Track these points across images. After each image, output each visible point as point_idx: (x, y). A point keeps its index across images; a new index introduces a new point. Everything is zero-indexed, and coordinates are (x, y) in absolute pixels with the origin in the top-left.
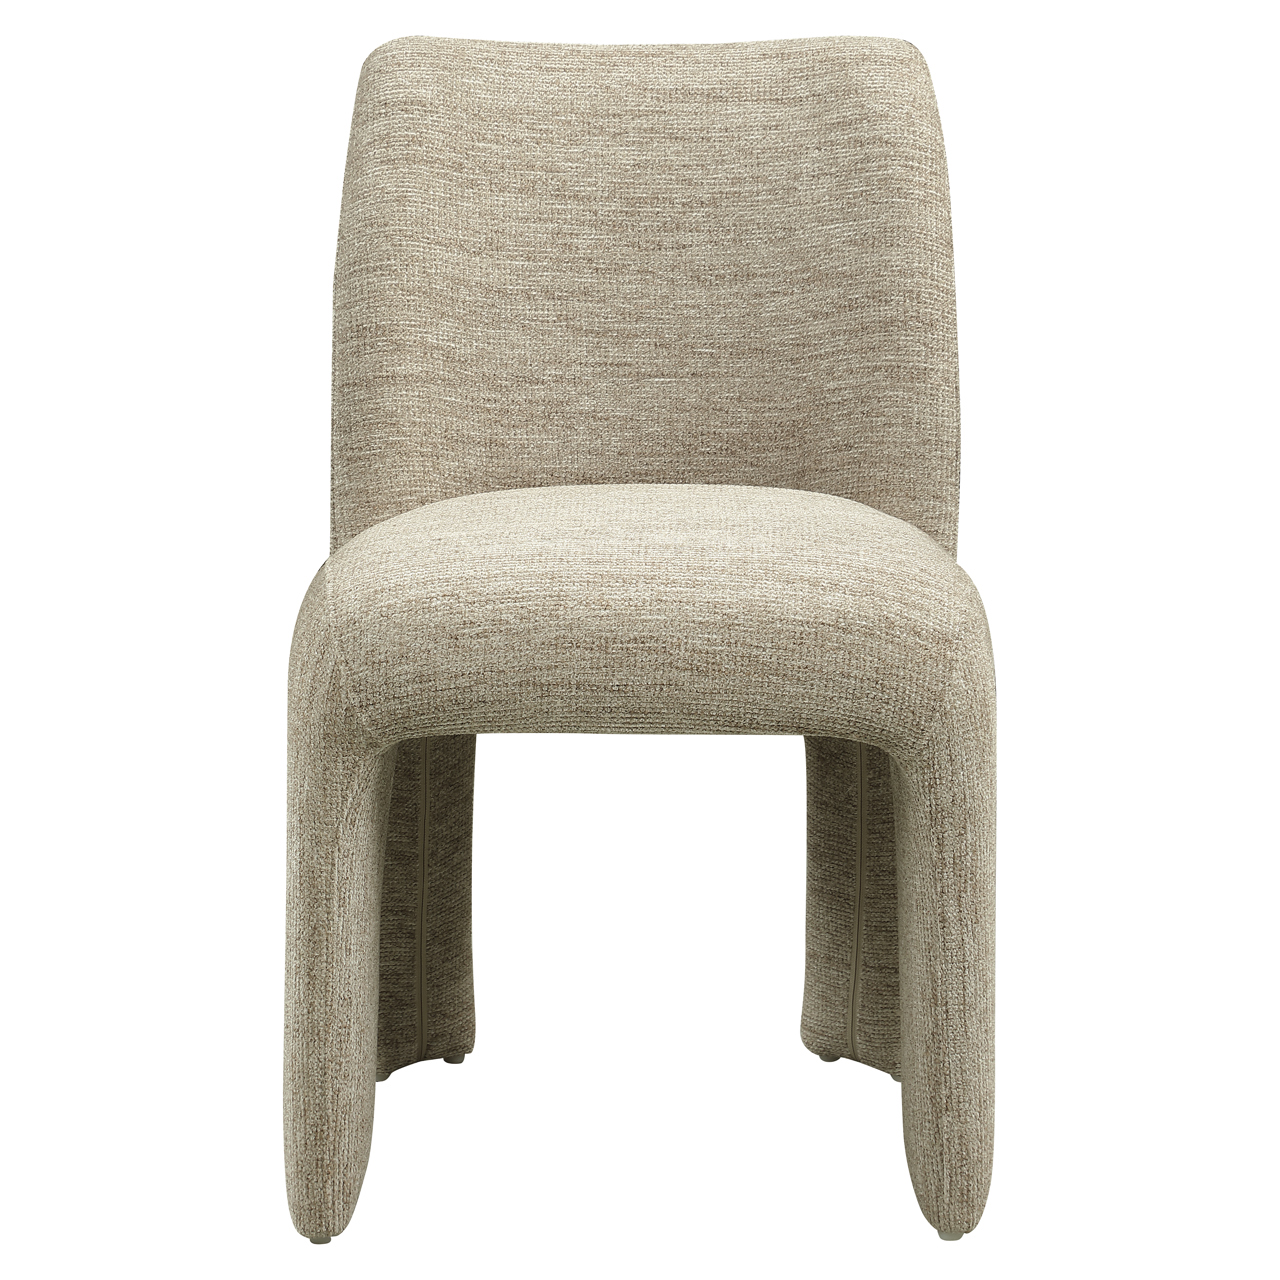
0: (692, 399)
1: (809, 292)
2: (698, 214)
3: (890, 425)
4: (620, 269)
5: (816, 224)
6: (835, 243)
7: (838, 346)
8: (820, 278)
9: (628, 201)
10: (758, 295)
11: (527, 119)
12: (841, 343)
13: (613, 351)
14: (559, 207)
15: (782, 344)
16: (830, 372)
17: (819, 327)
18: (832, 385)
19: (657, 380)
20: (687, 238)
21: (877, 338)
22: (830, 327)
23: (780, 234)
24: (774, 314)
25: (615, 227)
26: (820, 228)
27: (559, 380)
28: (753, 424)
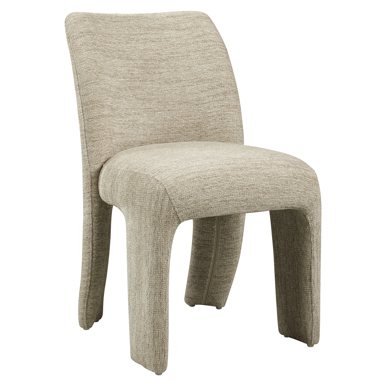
0: (169, 117)
1: (199, 85)
2: (163, 64)
3: (229, 122)
4: (146, 80)
5: (198, 65)
6: (205, 70)
7: (210, 100)
8: (202, 80)
9: (145, 60)
10: (184, 86)
11: (115, 36)
12: (211, 99)
13: (147, 105)
14: (128, 62)
15: (193, 100)
16: (208, 108)
17: (203, 95)
18: (209, 111)
19: (159, 112)
20: (162, 71)
21: (222, 97)
22: (207, 95)
23: (188, 68)
24: (189, 92)
25: (143, 68)
26: (199, 66)
27: (135, 114)
28: (186, 124)
